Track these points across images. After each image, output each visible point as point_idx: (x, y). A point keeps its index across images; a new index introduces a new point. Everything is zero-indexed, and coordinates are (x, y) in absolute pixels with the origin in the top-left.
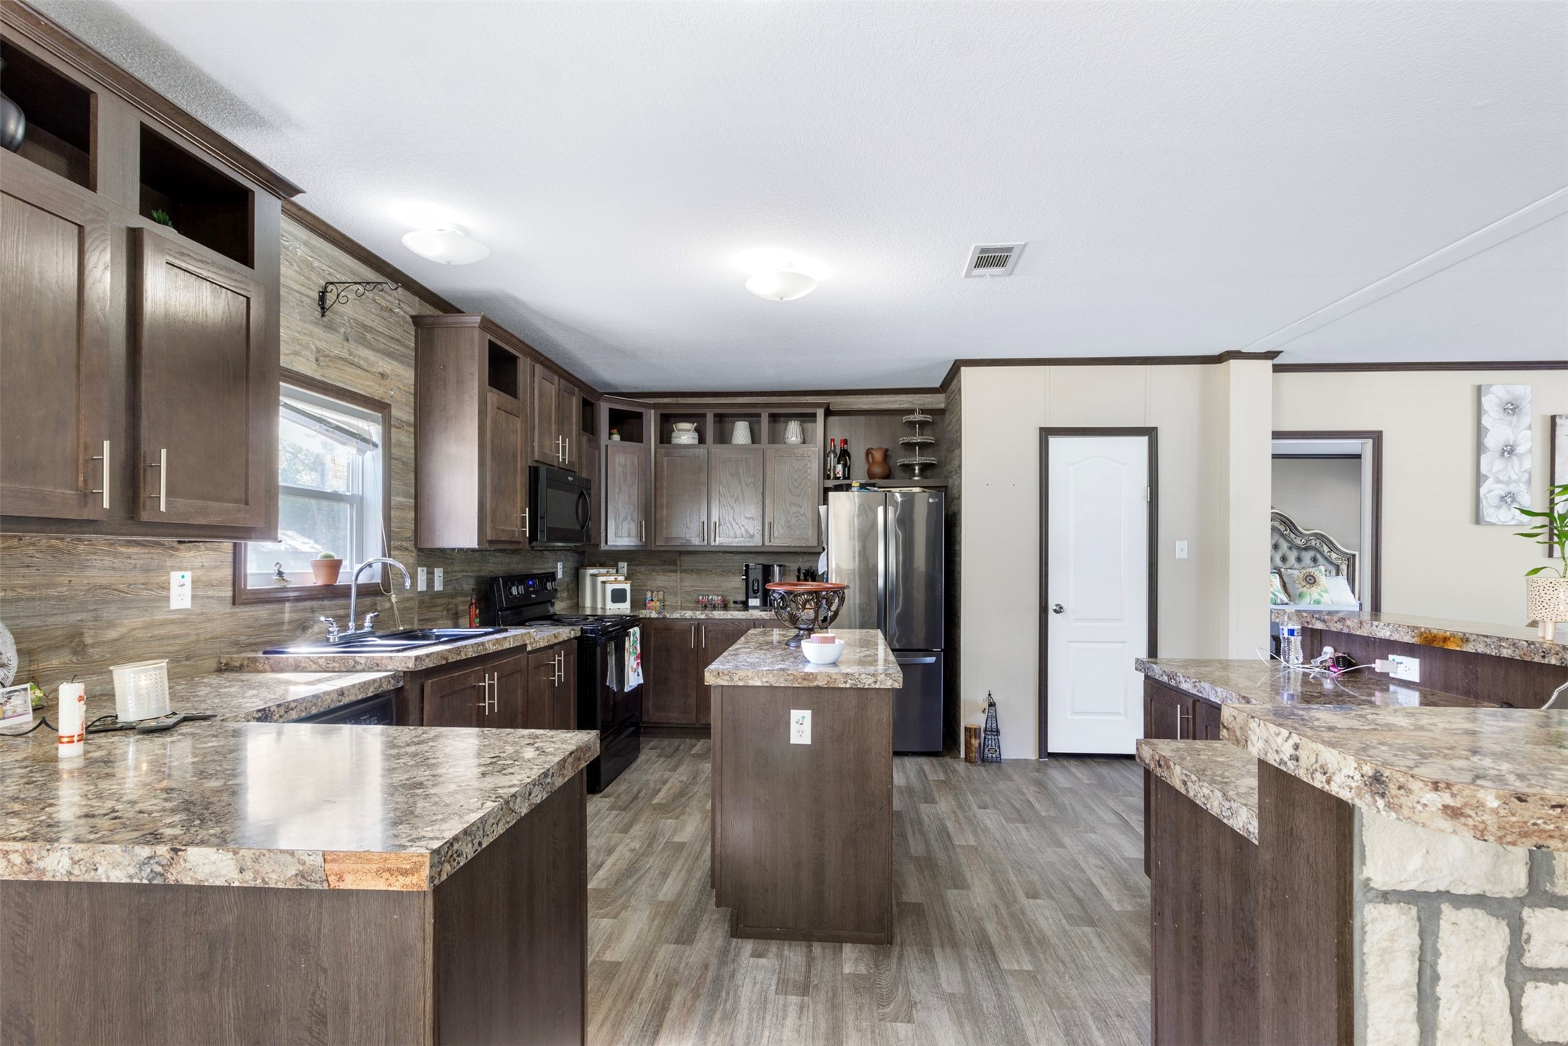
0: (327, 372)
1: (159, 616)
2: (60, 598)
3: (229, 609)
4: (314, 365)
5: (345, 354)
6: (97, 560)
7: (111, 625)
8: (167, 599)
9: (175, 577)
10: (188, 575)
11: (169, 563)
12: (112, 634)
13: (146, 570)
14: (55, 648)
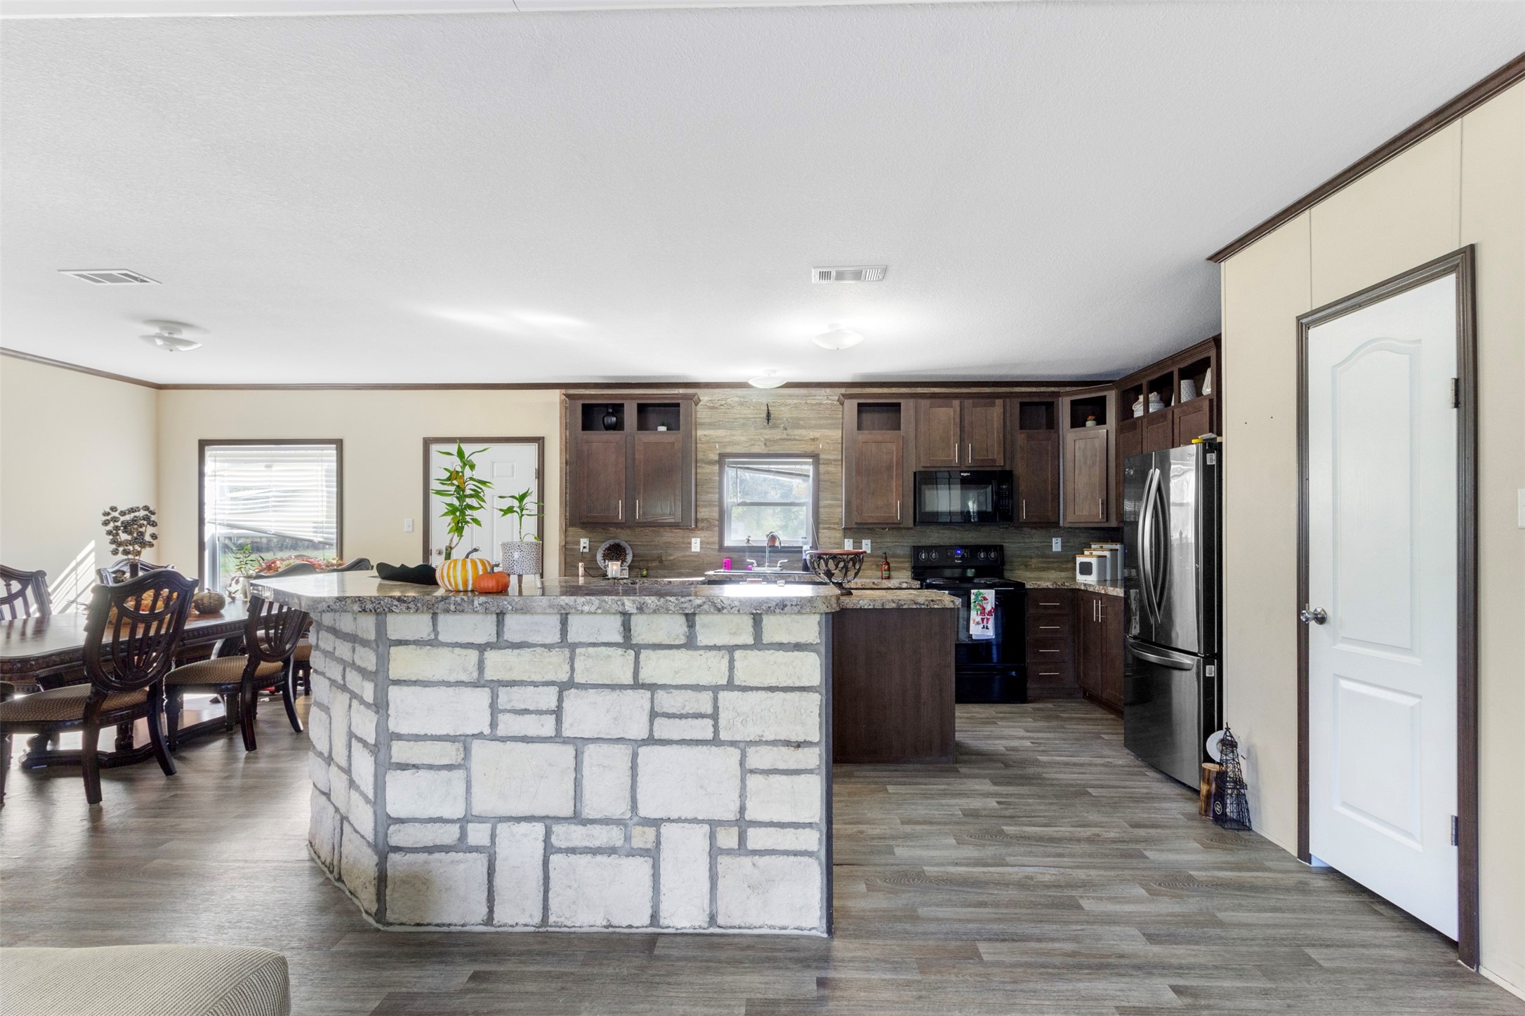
0: (771, 448)
1: (687, 553)
2: (655, 546)
3: (717, 553)
4: (763, 447)
5: (784, 436)
6: (666, 534)
7: (671, 555)
8: (691, 548)
9: (693, 540)
10: (698, 540)
11: (691, 535)
12: (672, 558)
13: (683, 538)
14: (654, 560)
